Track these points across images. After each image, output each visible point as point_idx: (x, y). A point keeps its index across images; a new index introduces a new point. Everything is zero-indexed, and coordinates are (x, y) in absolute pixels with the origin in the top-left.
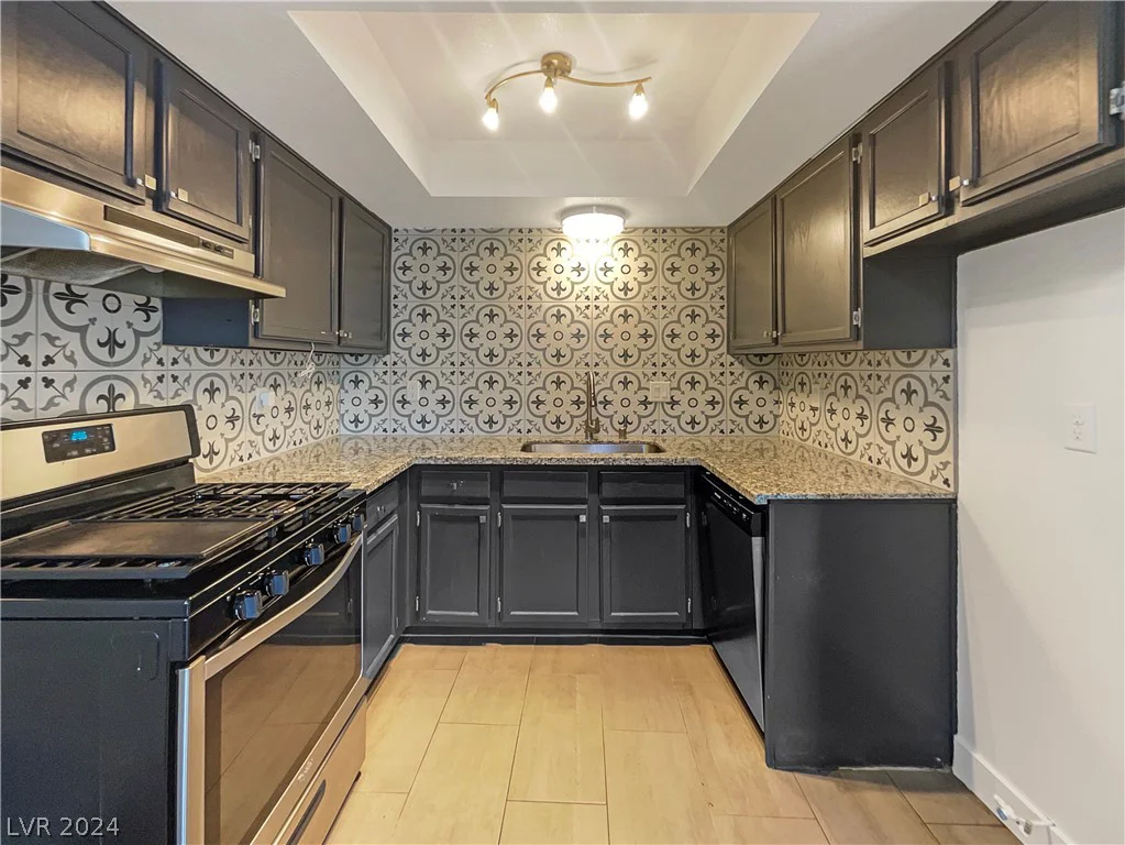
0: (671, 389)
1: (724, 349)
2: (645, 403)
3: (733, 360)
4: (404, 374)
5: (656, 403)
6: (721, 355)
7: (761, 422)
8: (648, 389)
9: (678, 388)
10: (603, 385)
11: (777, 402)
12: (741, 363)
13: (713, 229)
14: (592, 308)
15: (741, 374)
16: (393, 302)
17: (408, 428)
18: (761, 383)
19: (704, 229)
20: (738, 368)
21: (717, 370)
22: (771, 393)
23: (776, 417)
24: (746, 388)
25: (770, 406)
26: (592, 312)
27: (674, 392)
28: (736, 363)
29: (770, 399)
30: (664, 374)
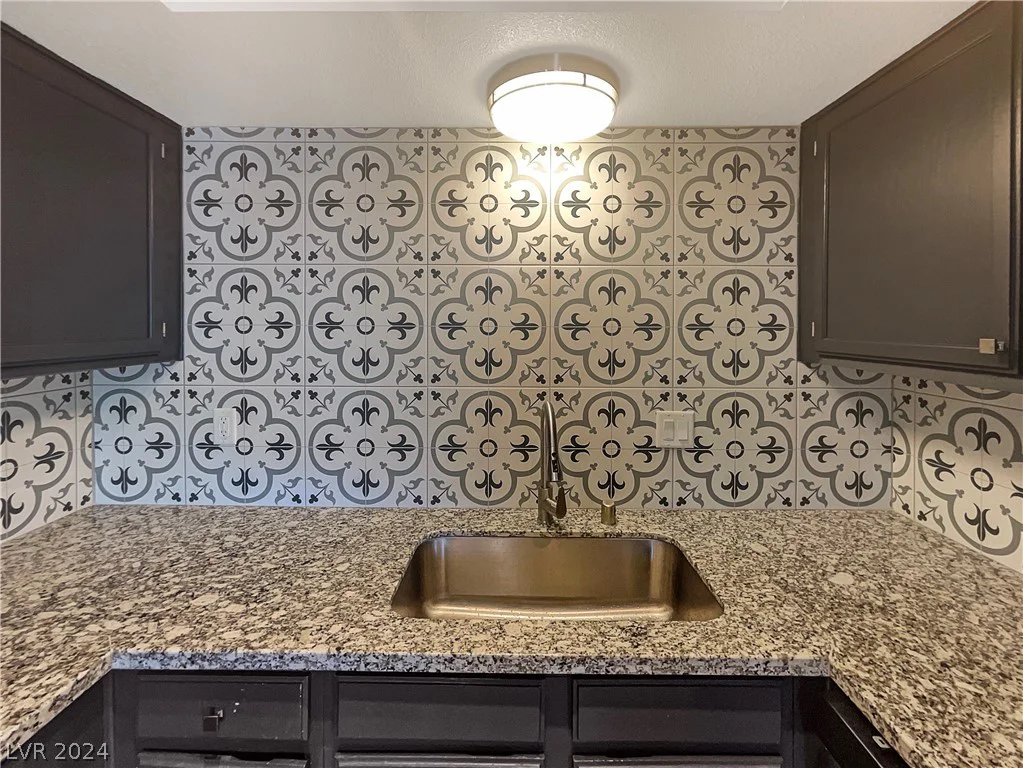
0: (696, 424)
1: (792, 351)
2: (647, 449)
3: (808, 371)
4: (209, 396)
5: (667, 451)
6: (787, 363)
7: (859, 485)
8: (653, 425)
9: (709, 423)
10: (571, 417)
11: (888, 449)
12: (824, 377)
13: (774, 130)
14: (550, 275)
15: (823, 398)
16: (187, 264)
17: (218, 493)
18: (859, 414)
19: (756, 129)
20: (817, 387)
21: (779, 390)
22: (877, 432)
23: (887, 476)
24: (833, 423)
25: (876, 456)
26: (550, 283)
27: (701, 431)
28: (814, 378)
29: (876, 442)
30: (682, 397)
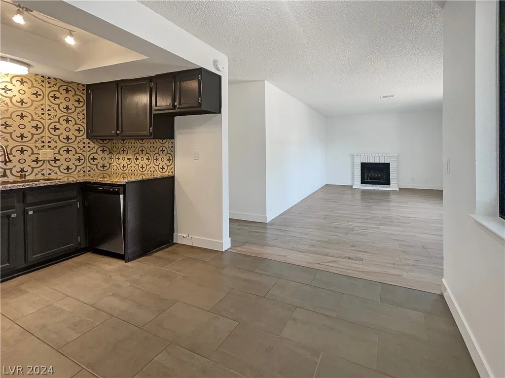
0: (54, 154)
1: (85, 136)
2: (37, 161)
3: (89, 141)
5: (44, 161)
6: (83, 139)
7: (104, 166)
8: (39, 154)
9: (59, 153)
11: (110, 158)
12: (94, 143)
13: (78, 84)
15: (94, 147)
18: (103, 151)
19: (73, 82)
20: (92, 145)
21: (81, 145)
22: (108, 155)
23: (110, 164)
24: (96, 153)
25: (107, 160)
27: (56, 155)
28: (91, 143)
29: (107, 157)
30: (49, 147)
